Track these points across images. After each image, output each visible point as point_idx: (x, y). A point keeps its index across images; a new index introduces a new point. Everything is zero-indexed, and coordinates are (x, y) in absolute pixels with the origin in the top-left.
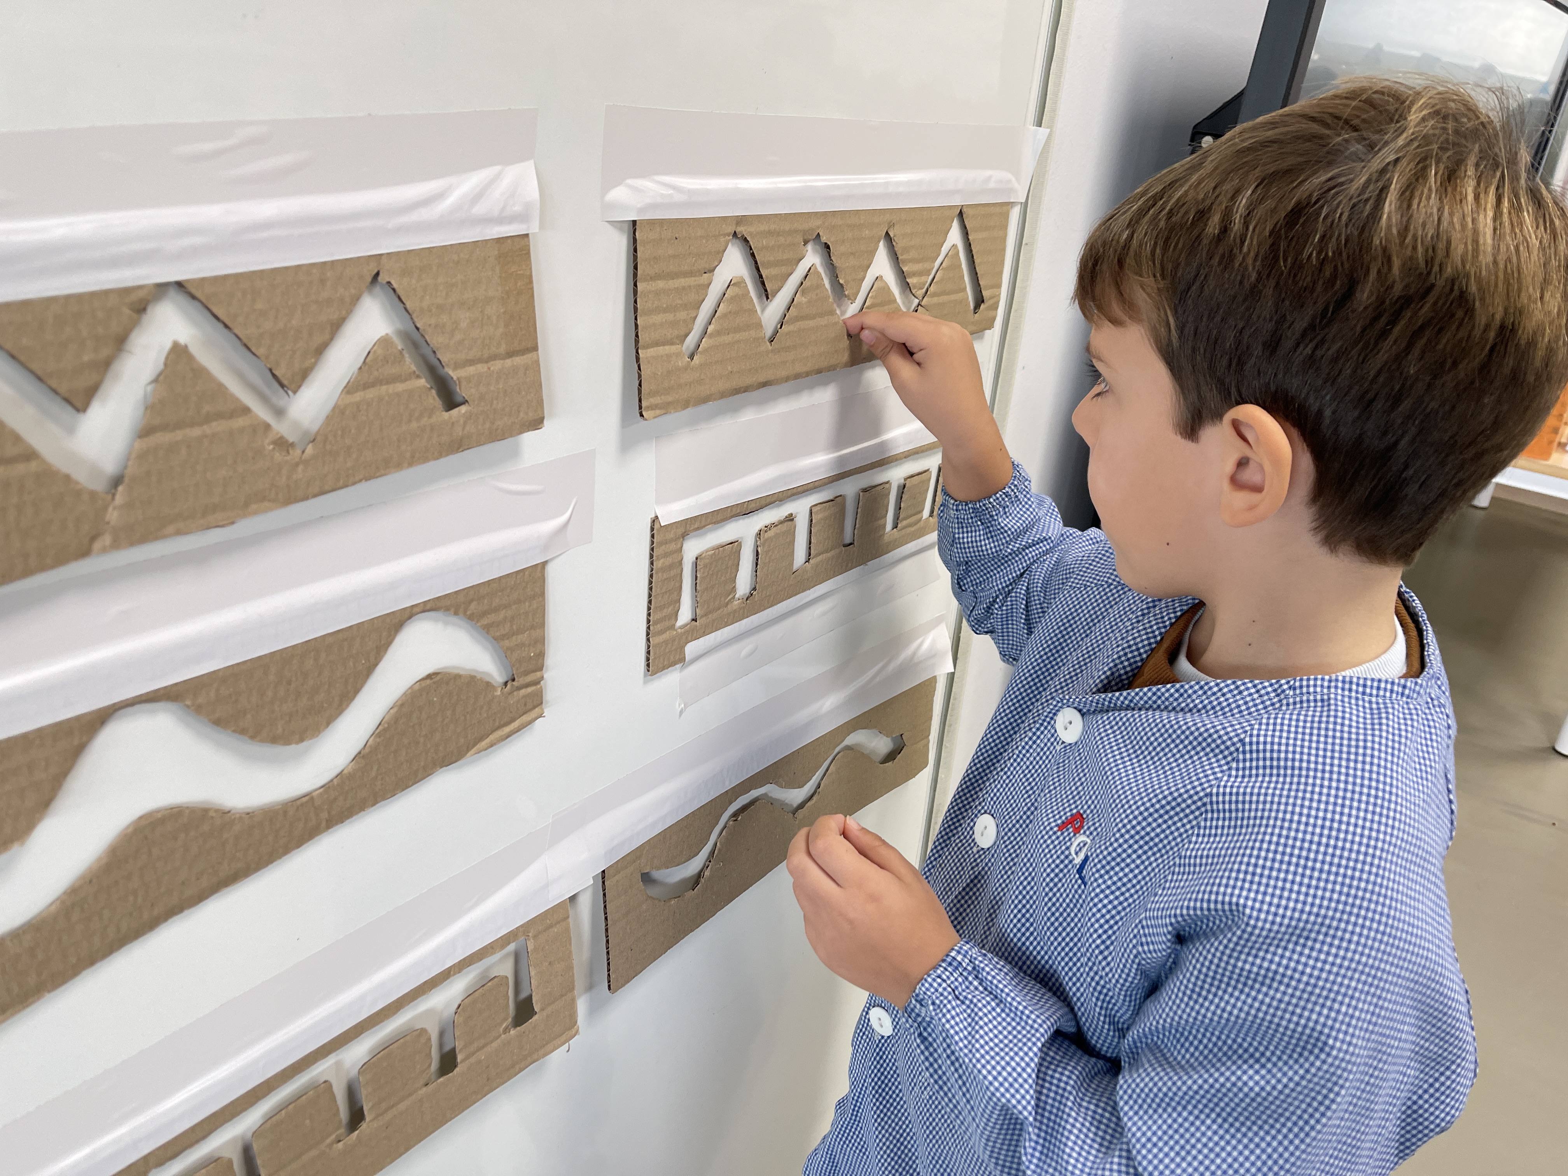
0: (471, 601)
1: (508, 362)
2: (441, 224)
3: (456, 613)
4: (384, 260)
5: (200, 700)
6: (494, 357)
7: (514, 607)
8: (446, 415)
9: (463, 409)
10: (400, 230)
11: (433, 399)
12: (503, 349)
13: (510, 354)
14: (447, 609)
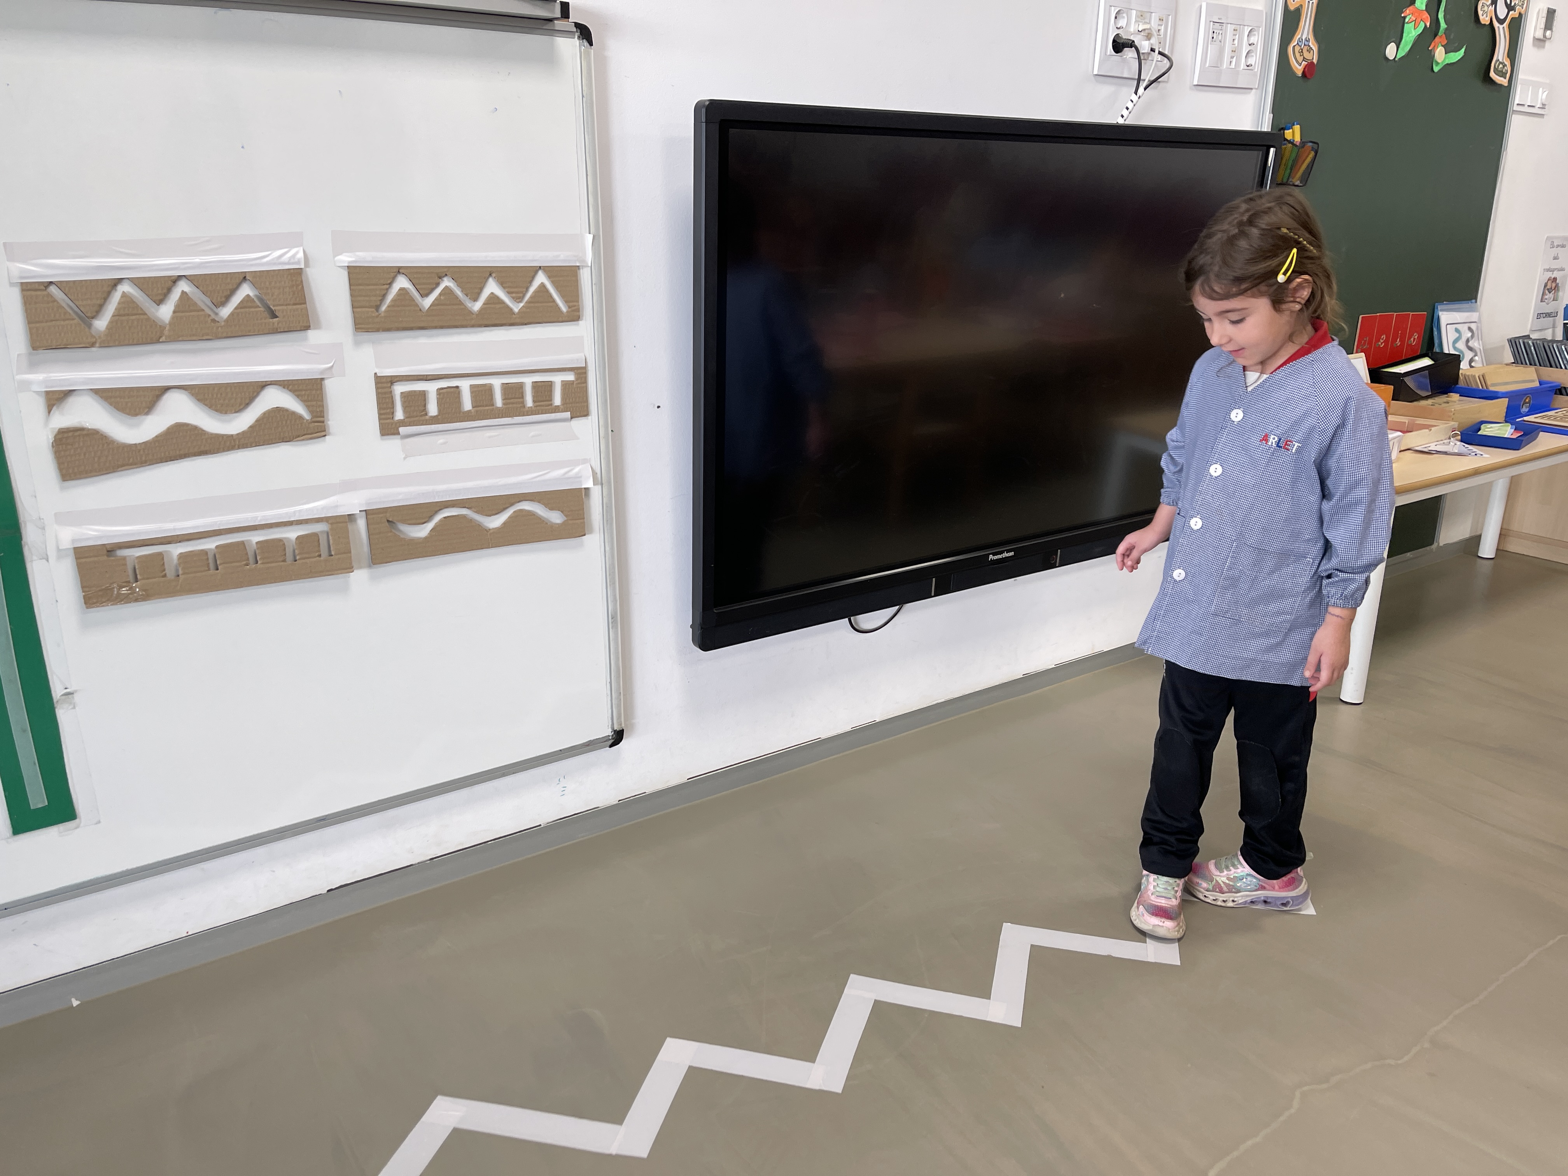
0: (290, 385)
1: (295, 307)
2: (267, 263)
3: (284, 388)
4: (247, 273)
5: (193, 392)
6: (289, 305)
7: (308, 391)
8: (271, 320)
9: (277, 319)
10: (252, 265)
11: (266, 314)
12: (292, 303)
13: (295, 304)
14: (280, 385)
